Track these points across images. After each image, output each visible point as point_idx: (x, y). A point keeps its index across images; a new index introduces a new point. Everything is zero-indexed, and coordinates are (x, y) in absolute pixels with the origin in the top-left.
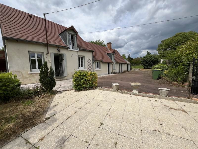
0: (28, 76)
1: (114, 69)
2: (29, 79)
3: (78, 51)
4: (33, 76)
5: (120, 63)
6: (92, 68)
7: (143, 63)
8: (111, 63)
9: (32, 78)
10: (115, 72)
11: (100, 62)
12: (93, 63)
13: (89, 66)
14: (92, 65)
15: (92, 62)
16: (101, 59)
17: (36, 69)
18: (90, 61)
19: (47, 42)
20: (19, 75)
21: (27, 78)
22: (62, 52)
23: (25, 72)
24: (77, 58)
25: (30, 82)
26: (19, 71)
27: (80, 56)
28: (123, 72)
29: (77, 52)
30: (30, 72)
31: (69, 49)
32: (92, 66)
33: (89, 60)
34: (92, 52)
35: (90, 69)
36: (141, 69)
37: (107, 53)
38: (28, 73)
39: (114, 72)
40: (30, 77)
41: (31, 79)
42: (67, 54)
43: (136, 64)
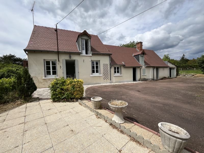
0: (42, 81)
1: (143, 74)
2: (43, 83)
3: (92, 55)
4: (47, 81)
5: (154, 67)
6: (109, 73)
7: (202, 66)
8: (139, 67)
9: (46, 83)
10: (146, 79)
11: (120, 67)
12: (111, 68)
13: (105, 71)
14: (109, 70)
15: (109, 67)
16: (123, 63)
17: (50, 75)
18: (107, 66)
19: (58, 50)
20: (36, 80)
21: (41, 83)
22: (74, 58)
23: (40, 77)
24: (90, 63)
25: (44, 87)
26: (36, 77)
27: (95, 61)
28: (160, 79)
29: (90, 57)
30: (44, 78)
31: (81, 55)
32: (109, 72)
33: (105, 65)
34: (109, 55)
35: (106, 75)
36: (197, 75)
37: (134, 55)
38: (42, 78)
39: (144, 79)
40: (43, 82)
41: (44, 84)
42: (78, 60)
43: (193, 68)
